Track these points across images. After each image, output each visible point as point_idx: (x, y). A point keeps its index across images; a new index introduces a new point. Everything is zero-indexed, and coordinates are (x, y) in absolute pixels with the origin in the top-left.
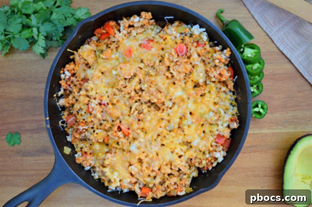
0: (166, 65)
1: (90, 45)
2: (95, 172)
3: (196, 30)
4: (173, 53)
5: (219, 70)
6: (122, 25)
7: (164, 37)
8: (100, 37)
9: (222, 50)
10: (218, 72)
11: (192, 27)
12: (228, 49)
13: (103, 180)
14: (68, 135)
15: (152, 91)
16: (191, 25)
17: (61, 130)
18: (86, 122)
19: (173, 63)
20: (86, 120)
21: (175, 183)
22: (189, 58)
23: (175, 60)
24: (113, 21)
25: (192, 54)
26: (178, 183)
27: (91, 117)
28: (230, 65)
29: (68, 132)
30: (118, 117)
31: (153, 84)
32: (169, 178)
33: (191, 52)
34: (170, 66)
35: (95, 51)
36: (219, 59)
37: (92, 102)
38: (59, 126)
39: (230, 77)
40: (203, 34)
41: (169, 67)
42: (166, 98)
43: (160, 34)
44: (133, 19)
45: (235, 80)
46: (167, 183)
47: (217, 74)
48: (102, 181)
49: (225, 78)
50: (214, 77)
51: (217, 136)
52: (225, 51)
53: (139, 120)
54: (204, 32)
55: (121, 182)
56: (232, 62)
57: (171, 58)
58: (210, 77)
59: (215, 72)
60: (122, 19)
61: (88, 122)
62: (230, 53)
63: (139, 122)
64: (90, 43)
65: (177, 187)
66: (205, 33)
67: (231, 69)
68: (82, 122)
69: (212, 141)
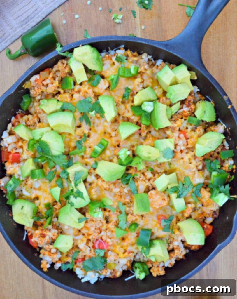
0: (112, 223)
1: (212, 210)
2: (149, 60)
3: (92, 277)
4: (108, 240)
5: (48, 240)
6: (182, 249)
7: (126, 254)
8: (204, 225)
9: (53, 264)
10: (47, 238)
11: (99, 277)
12: (45, 270)
13: (135, 56)
14: (198, 92)
15: (116, 187)
16: (101, 279)
17: (208, 96)
18: (182, 118)
19: (105, 229)
20: (183, 120)
21: (47, 85)
22: (89, 240)
23: (103, 233)
24: (195, 249)
25: (86, 246)
26: (44, 88)
27: (178, 126)
28: (38, 249)
29: (199, 95)
30: (146, 140)
31: (118, 195)
32: (57, 89)
33: (89, 249)
34: (107, 224)
35: (203, 205)
36: (52, 253)
37: (184, 145)
38: (213, 100)
39: (32, 236)
40: (82, 275)
41: (107, 222)
42: (97, 185)
43: (133, 255)
44: (172, 261)
45: (26, 233)
46: (56, 83)
47: (47, 235)
48: (136, 53)
49: (36, 235)
50: (50, 230)
51: (20, 160)
52: (48, 266)
53: (118, 146)
54: (82, 278)
55: (112, 63)
56: (36, 255)
57: (109, 234)
58: (54, 228)
59: (51, 236)
60: (185, 255)
61: (180, 120)
62: (42, 266)
63: (117, 143)
64: (214, 213)
65: (43, 82)
66: (80, 277)
67: (35, 246)
68: (186, 117)
69: (23, 153)
